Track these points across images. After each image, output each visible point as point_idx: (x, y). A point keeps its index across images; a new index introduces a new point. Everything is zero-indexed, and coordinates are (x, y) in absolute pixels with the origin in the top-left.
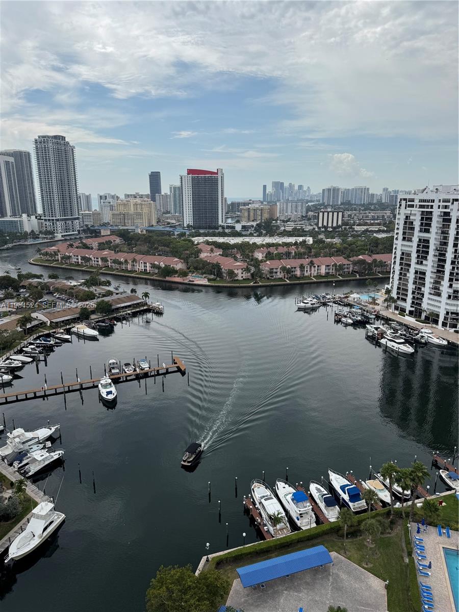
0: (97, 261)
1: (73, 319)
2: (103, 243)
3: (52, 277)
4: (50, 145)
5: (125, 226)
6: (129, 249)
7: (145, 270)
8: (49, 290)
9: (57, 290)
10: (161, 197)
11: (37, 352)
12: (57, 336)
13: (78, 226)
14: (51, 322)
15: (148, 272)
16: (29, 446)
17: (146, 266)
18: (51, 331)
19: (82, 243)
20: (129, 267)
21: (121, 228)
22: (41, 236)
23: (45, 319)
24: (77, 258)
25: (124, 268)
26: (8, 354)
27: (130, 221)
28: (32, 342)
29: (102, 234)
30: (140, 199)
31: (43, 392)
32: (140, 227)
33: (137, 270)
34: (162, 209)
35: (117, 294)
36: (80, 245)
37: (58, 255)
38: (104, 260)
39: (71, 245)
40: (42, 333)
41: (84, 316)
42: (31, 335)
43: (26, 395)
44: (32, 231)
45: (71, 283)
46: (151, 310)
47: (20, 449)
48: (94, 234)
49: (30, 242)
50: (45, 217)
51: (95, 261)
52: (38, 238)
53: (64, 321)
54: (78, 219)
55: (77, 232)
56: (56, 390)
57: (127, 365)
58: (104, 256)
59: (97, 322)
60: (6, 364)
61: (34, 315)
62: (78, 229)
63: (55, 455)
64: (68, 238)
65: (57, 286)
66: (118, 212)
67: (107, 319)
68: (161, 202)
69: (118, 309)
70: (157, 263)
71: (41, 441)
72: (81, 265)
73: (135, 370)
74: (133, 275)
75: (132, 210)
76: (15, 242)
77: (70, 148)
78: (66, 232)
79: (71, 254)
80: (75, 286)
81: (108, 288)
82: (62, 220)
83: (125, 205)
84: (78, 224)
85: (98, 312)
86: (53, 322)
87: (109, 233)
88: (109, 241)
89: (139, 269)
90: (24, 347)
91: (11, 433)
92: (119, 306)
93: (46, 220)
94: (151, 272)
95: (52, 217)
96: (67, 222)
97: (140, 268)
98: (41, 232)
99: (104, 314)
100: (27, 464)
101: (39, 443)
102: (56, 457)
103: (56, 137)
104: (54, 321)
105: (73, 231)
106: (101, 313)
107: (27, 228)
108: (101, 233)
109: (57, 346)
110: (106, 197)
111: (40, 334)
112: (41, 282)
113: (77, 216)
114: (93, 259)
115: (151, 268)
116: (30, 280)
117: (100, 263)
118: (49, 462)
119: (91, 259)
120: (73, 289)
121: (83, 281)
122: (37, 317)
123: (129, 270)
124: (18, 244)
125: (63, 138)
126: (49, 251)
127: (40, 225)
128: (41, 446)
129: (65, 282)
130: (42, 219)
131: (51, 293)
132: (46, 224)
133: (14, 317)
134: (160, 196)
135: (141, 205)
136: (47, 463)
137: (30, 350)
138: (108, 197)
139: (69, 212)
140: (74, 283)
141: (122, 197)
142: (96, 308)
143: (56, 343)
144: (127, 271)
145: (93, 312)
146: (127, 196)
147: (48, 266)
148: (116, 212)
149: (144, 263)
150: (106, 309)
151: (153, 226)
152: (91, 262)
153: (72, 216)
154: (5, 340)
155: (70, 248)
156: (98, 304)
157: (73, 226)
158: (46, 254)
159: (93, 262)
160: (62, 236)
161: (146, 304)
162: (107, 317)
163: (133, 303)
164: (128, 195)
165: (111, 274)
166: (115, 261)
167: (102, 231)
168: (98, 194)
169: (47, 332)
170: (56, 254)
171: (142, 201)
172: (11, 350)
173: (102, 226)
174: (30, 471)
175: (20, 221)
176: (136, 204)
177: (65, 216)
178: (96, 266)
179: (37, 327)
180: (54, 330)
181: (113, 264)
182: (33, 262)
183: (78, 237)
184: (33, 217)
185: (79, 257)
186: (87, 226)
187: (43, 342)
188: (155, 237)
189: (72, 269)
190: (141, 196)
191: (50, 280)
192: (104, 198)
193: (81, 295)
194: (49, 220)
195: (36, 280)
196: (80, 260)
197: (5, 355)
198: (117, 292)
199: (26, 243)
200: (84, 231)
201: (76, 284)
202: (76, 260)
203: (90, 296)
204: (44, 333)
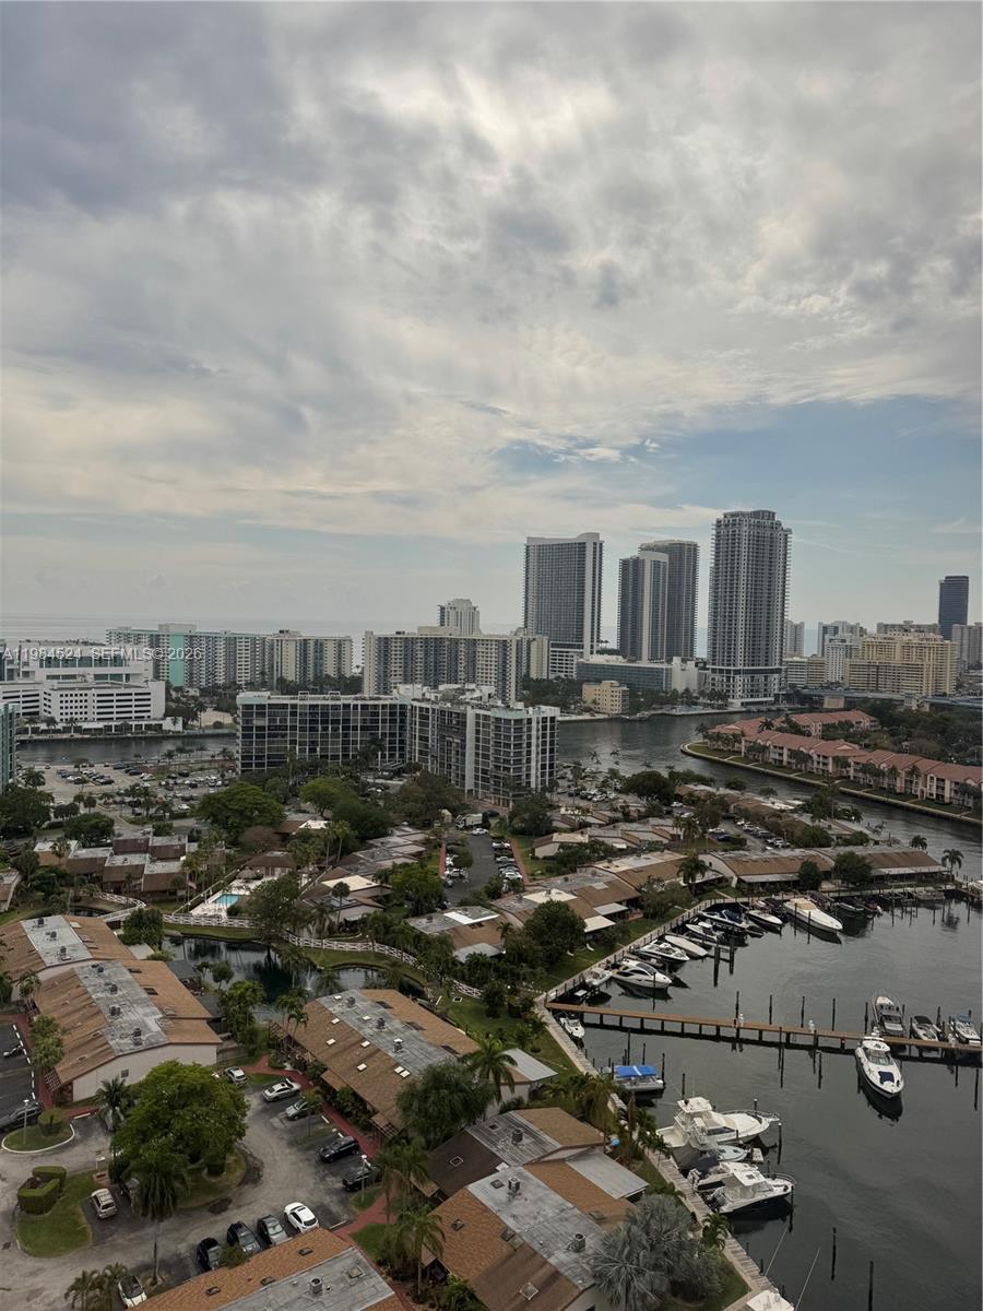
0: (825, 764)
1: (786, 882)
2: (833, 726)
3: (733, 785)
4: (745, 528)
5: (877, 690)
6: (895, 744)
7: (937, 795)
8: (727, 811)
9: (746, 815)
10: (966, 631)
11: (715, 938)
12: (752, 912)
13: (776, 687)
14: (740, 881)
15: (947, 801)
16: (719, 1143)
17: (943, 788)
18: (740, 900)
19: (788, 721)
20: (898, 785)
21: (870, 695)
22: (701, 700)
23: (728, 872)
24: (780, 751)
25: (885, 786)
26: (661, 930)
27: (889, 682)
28: (705, 914)
29: (825, 706)
30: (917, 634)
31: (735, 1030)
32: (915, 696)
33: (919, 793)
34: (965, 659)
35: (876, 843)
36: (785, 725)
37: (740, 742)
38: (841, 762)
39: (768, 725)
40: (722, 901)
41: (807, 881)
42: (700, 900)
43: (718, 1029)
44: (687, 690)
45: (773, 803)
46: (965, 895)
47: (702, 1145)
48: (807, 706)
49: (679, 710)
50: (714, 664)
51: (819, 763)
52: (696, 704)
53: (764, 883)
54: (778, 671)
55: (773, 699)
56: (761, 1032)
57: (923, 1021)
58: (840, 755)
59: (837, 899)
60: (661, 950)
61: (706, 859)
62: (776, 692)
63: (778, 1187)
64: (753, 708)
65: (743, 805)
66: (865, 662)
67: (858, 897)
68: (965, 642)
69: (882, 878)
70: (973, 784)
71: (741, 1142)
72: (788, 768)
73: (943, 1039)
74: (906, 803)
75: (897, 658)
76: (654, 709)
77: (782, 533)
78: (752, 696)
79: (768, 743)
80: (782, 811)
81: (856, 827)
82: (746, 672)
83: (881, 647)
84: (777, 681)
85: (837, 877)
86: (744, 882)
87: (841, 704)
88: (847, 722)
89: (922, 792)
90: (688, 922)
91: (686, 1103)
92: (886, 871)
93: (714, 671)
94: (954, 802)
95: (729, 665)
96: (757, 676)
97: (927, 790)
98: (702, 693)
99: (851, 886)
100: (719, 1184)
101: (735, 1143)
102: (778, 1192)
103: (756, 514)
104: (747, 879)
105: (765, 696)
106: (843, 880)
107: (679, 684)
108: (823, 703)
109: (753, 936)
110: (836, 628)
111: (718, 901)
112: (713, 794)
113: (777, 666)
114: (815, 757)
115: (956, 792)
116: (691, 786)
117: (830, 768)
118: (764, 1197)
119: (810, 757)
120: (780, 817)
121: (797, 802)
122: (710, 864)
123: (898, 791)
124: (660, 712)
125: (771, 515)
126: (723, 731)
127: (702, 680)
128: (743, 1153)
129: (761, 799)
130: (708, 669)
131: (731, 819)
132: (713, 679)
133: (669, 856)
134: (962, 628)
135: (921, 647)
136: (759, 1197)
137: (701, 932)
138: (840, 629)
139: (763, 658)
140: (779, 805)
141: (872, 629)
142: (835, 868)
143: (751, 928)
144: (891, 792)
145: (827, 876)
146: (884, 628)
147: (719, 762)
148: (859, 661)
149: (938, 779)
150: (855, 874)
151: (945, 694)
152: (809, 765)
153: (766, 665)
154: (658, 899)
155: (766, 731)
156: (841, 860)
157: (766, 685)
158: (718, 737)
159: (815, 764)
160: (742, 704)
161: (950, 879)
162: (858, 894)
163: (919, 870)
164: (886, 626)
165: (856, 796)
166: (866, 769)
167: (826, 700)
168: (820, 624)
169: (730, 900)
170: (736, 738)
171: (922, 640)
172: (664, 922)
173: (826, 688)
174: (724, 1203)
175: (667, 669)
176: (907, 647)
177: (753, 665)
178: (821, 773)
179: (712, 885)
180: (745, 900)
181: (861, 775)
182: (689, 751)
183: (774, 708)
184: (691, 665)
185: (785, 751)
186: (793, 686)
187: (726, 920)
188: (959, 722)
189: (768, 775)
190: (920, 629)
191: (728, 791)
192: (831, 630)
193: (798, 833)
194: (721, 671)
195: (702, 787)
196: (785, 758)
197: (656, 931)
198: (877, 838)
199: (674, 712)
200: (788, 697)
201: (783, 807)
202: (777, 757)
203: (819, 840)
204: (726, 901)
